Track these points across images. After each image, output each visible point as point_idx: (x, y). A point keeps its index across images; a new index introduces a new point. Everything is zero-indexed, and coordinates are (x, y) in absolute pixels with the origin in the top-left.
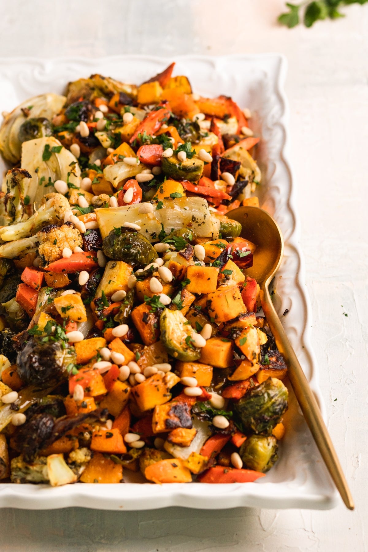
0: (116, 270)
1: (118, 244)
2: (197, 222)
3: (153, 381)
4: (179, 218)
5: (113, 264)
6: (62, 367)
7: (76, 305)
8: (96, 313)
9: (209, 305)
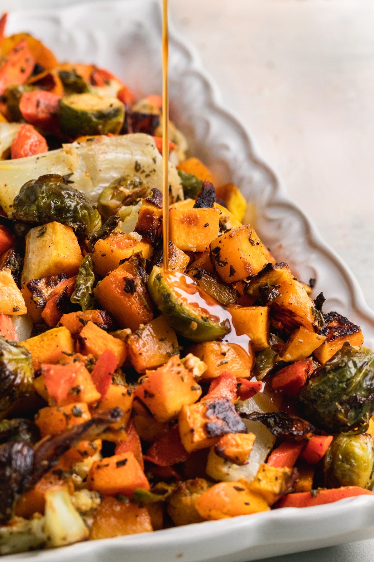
0: (49, 237)
1: (43, 198)
2: (143, 172)
3: (173, 365)
4: (116, 169)
5: (41, 230)
6: (15, 373)
7: (6, 288)
8: (35, 302)
9: (217, 256)
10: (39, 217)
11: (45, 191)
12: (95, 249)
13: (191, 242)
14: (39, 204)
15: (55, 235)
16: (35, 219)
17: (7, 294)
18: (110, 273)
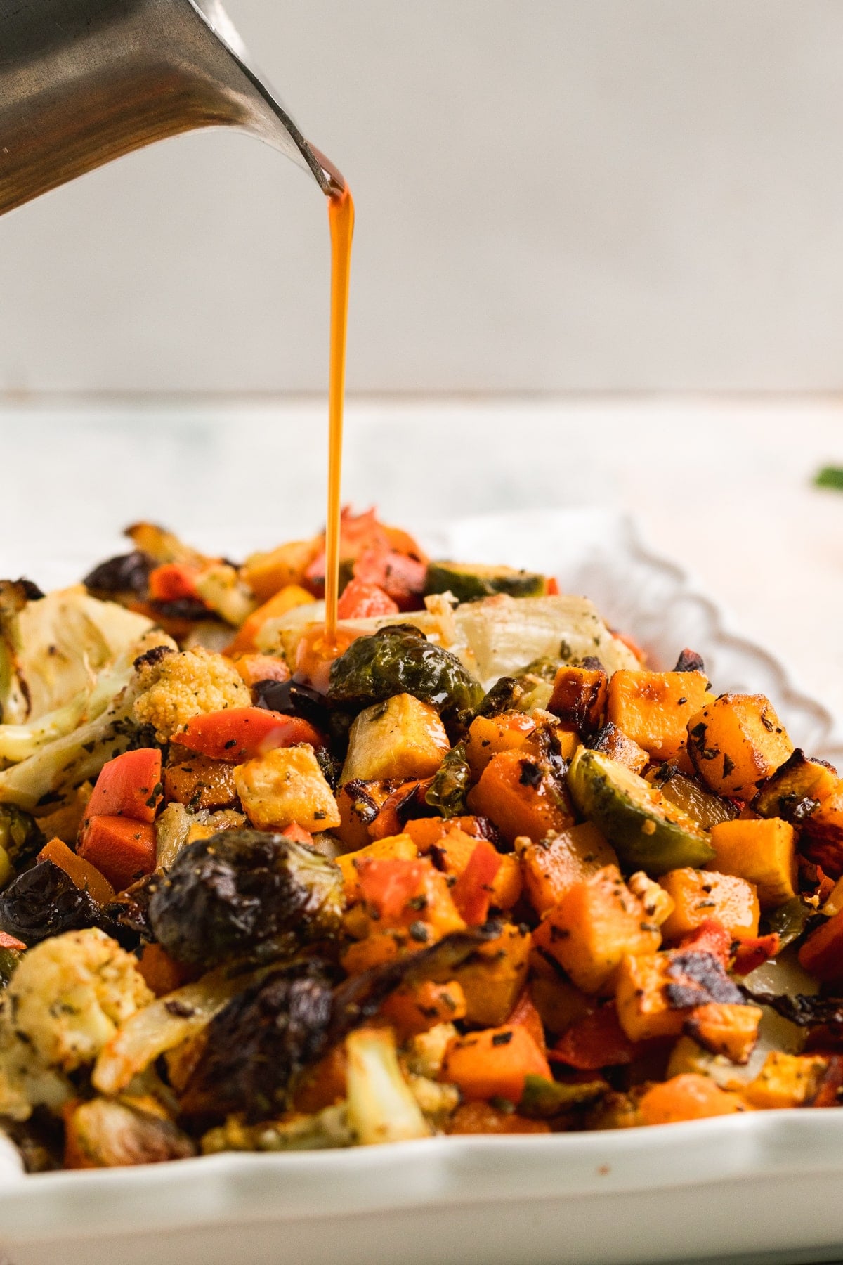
1: (384, 655)
2: (576, 660)
4: (525, 652)
5: (378, 709)
6: (309, 889)
7: (303, 779)
8: (360, 814)
9: (699, 741)
10: (376, 687)
11: (388, 645)
12: (470, 735)
13: (652, 731)
14: (377, 665)
15: (404, 714)
16: (368, 691)
17: (304, 787)
18: (495, 756)
